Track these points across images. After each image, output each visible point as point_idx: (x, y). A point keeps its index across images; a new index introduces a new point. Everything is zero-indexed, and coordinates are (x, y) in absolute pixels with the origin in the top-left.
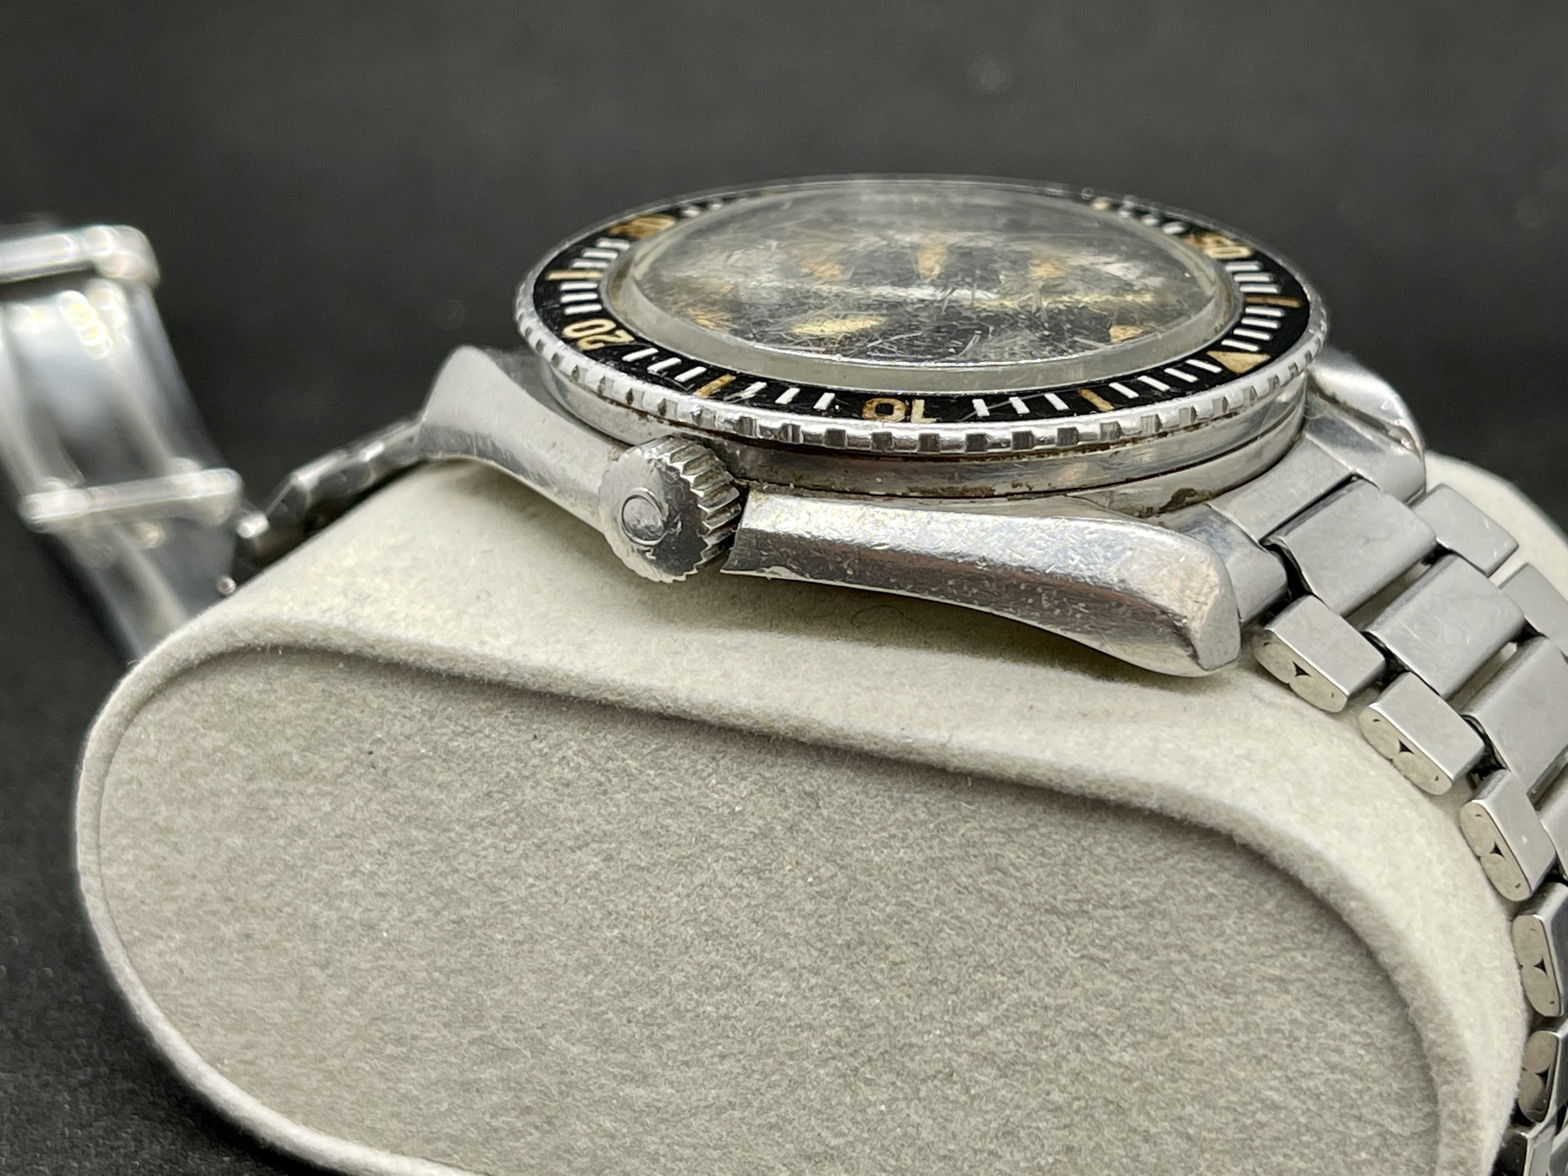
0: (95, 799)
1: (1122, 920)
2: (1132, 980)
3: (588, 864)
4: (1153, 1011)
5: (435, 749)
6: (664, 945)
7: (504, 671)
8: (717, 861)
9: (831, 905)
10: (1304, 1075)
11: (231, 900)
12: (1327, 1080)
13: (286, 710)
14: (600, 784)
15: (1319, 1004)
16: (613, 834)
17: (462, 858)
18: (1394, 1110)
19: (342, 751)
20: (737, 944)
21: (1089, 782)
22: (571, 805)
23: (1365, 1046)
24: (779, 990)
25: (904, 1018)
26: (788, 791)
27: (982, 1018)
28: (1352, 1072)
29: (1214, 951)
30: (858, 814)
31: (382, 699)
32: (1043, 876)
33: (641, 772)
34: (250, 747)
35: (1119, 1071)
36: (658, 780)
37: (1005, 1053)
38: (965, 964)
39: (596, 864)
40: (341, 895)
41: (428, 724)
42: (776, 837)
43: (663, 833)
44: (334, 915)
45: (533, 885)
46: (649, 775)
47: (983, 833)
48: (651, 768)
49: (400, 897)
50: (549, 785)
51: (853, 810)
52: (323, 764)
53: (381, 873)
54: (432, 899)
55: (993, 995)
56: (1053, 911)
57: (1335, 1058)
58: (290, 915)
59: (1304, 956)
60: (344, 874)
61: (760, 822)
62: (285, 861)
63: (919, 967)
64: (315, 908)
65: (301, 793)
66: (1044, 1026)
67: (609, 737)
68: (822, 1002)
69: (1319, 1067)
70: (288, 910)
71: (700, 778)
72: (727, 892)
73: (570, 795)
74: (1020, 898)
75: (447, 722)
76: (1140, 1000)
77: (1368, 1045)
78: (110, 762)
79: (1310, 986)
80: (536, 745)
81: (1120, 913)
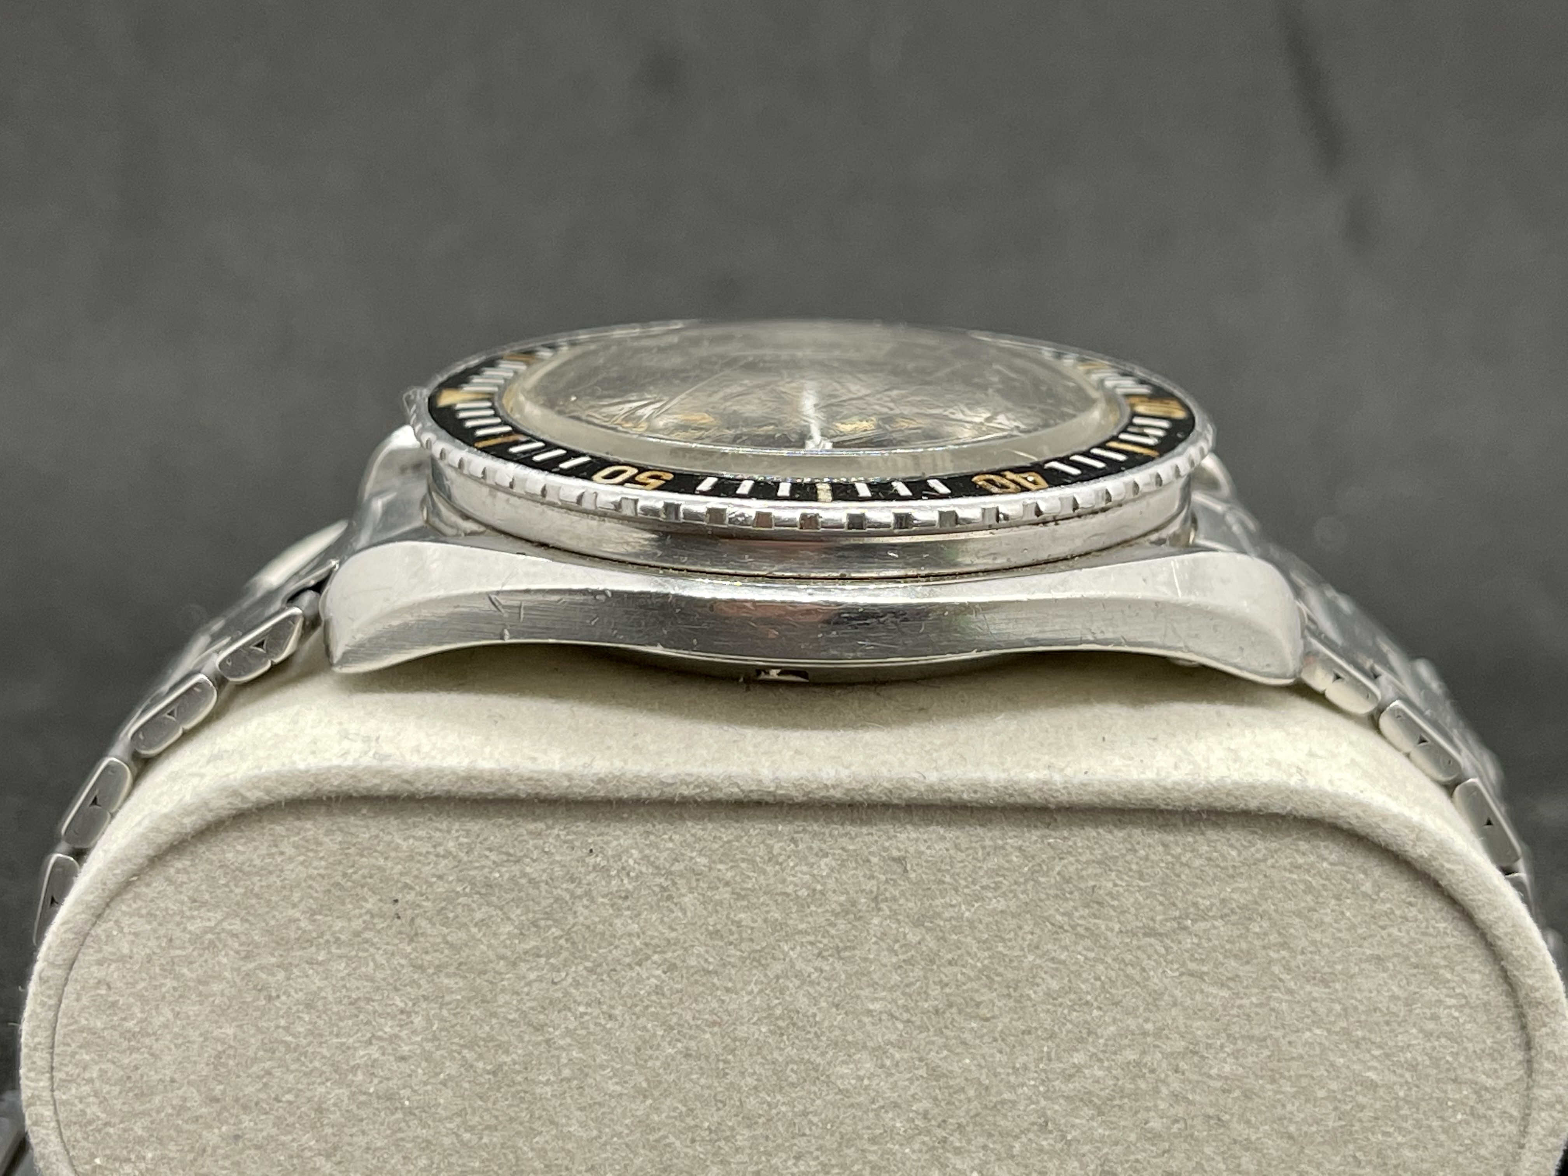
0: (51, 1014)
1: (1222, 929)
2: (1230, 988)
3: (648, 978)
4: (1252, 1015)
5: (473, 884)
6: (732, 1051)
7: (566, 783)
8: (793, 949)
9: (918, 972)
10: (1402, 1049)
11: (217, 1100)
12: (1424, 1049)
13: (294, 871)
14: (664, 889)
15: (1415, 975)
16: (677, 942)
17: (501, 1000)
18: (1488, 1065)
19: (361, 907)
20: (816, 1033)
21: (1196, 793)
22: (631, 918)
23: (1460, 1008)
24: (861, 1073)
25: (996, 1075)
26: (875, 860)
27: (1078, 1058)
28: (1448, 1036)
29: (1313, 943)
30: (948, 871)
31: (411, 841)
32: (1141, 899)
33: (710, 869)
34: (247, 921)
35: (1218, 1084)
36: (729, 874)
37: (1102, 1090)
38: (1061, 1005)
39: (657, 977)
40: (354, 1069)
41: (465, 859)
42: (860, 911)
43: (734, 929)
44: (344, 1092)
45: (583, 1015)
46: (719, 870)
47: (1080, 867)
48: (721, 862)
49: (428, 1057)
50: (606, 901)
51: (943, 867)
52: (339, 924)
53: (404, 1034)
54: (465, 1052)
55: (1089, 1033)
56: (1151, 933)
57: (1430, 1026)
58: (290, 1103)
59: (1400, 930)
60: (357, 1045)
61: (843, 898)
62: (285, 1042)
63: (1012, 1019)
64: (322, 1089)
65: (310, 962)
66: (1144, 1053)
67: (676, 837)
68: (908, 1076)
69: (1416, 1038)
70: (289, 1097)
71: (777, 863)
72: (804, 980)
73: (628, 908)
74: (1117, 927)
75: (487, 853)
76: (1240, 1007)
77: (1462, 1006)
78: (71, 968)
79: (1407, 958)
80: (591, 860)
81: (1219, 923)
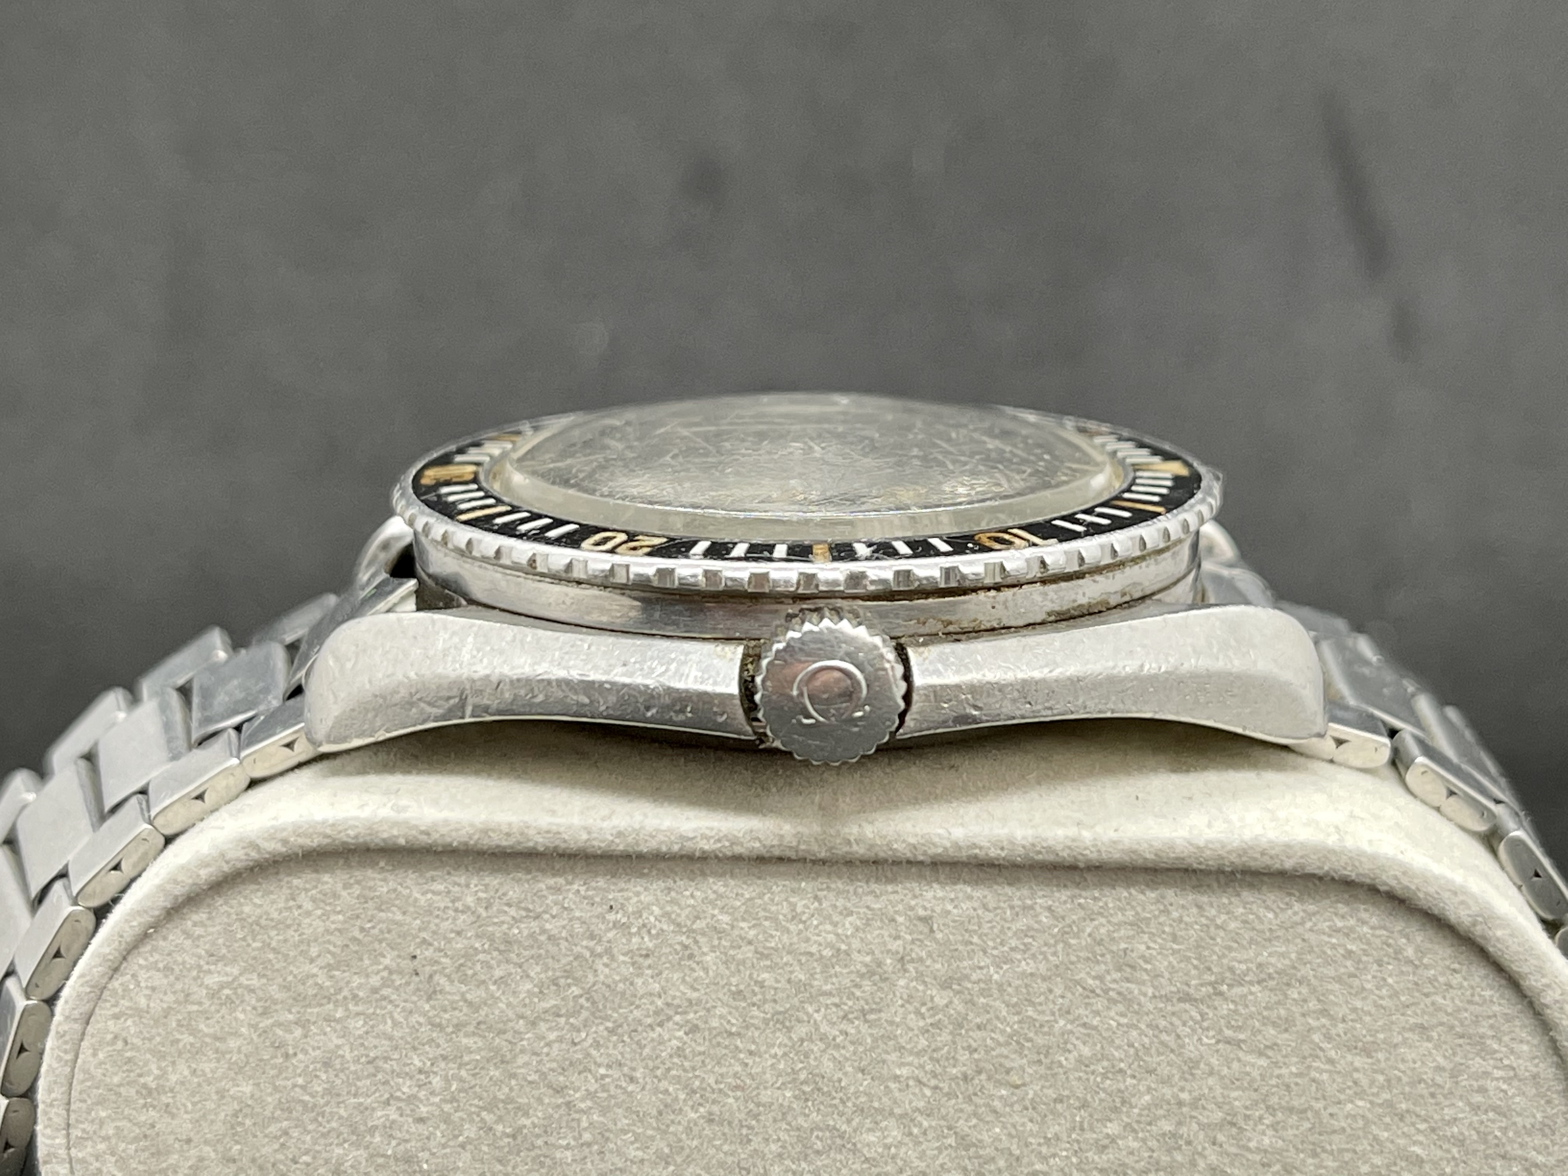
0: (68, 1069)
1: (1259, 995)
2: (1269, 1057)
3: (670, 1040)
4: (1292, 1085)
5: (492, 940)
6: (756, 1117)
7: (585, 836)
8: (818, 1011)
9: (945, 1037)
10: (1449, 1123)
11: (234, 1161)
12: (1470, 1124)
13: (313, 925)
14: (686, 947)
15: (1460, 1046)
16: (699, 1002)
17: (521, 1060)
18: (1538, 1141)
19: (380, 963)
20: (841, 1099)
21: (1229, 852)
22: (652, 977)
23: (1507, 1080)
24: (889, 1140)
25: (1027, 1145)
26: (900, 919)
27: (1112, 1128)
28: (1495, 1109)
29: (1354, 1010)
30: (975, 931)
31: (429, 896)
32: (1175, 963)
33: (733, 927)
34: (264, 976)
35: (1258, 1158)
36: (752, 933)
37: (1137, 1162)
38: (1093, 1073)
39: (680, 1039)
40: (372, 1130)
41: (484, 914)
42: (885, 972)
43: (757, 989)
44: (362, 1154)
45: (603, 1077)
46: (742, 929)
47: (1111, 928)
48: (744, 920)
49: (447, 1119)
50: (627, 959)
51: (971, 927)
52: (357, 980)
53: (422, 1094)
54: (484, 1114)
55: (1123, 1102)
56: (1186, 998)
57: (1478, 1098)
58: (308, 1164)
59: (1444, 998)
60: (375, 1105)
61: (868, 959)
62: (302, 1101)
63: (1043, 1087)
64: (339, 1151)
65: (329, 1019)
66: (1180, 1123)
67: (698, 894)
68: (937, 1145)
69: (1463, 1112)
70: (306, 1158)
71: (801, 921)
72: (829, 1043)
73: (649, 967)
74: (1150, 991)
75: (506, 908)
76: (1279, 1077)
77: (1511, 1078)
78: (88, 1023)
79: (1452, 1028)
80: (611, 917)
81: (1256, 988)
